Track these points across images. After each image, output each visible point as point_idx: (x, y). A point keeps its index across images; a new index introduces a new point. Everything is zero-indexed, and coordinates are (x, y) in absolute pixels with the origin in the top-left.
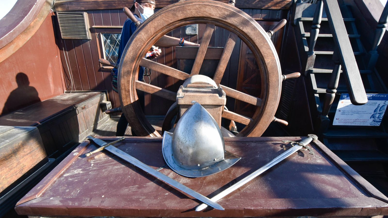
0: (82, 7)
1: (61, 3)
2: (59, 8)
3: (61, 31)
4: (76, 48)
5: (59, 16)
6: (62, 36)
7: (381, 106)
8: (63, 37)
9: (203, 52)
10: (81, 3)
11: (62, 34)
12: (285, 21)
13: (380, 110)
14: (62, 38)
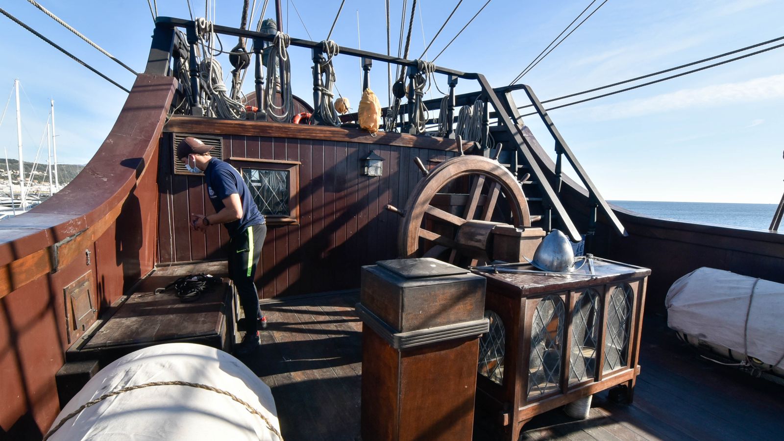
0: (218, 130)
1: (180, 120)
2: (175, 128)
3: (175, 163)
4: (191, 189)
5: (176, 139)
6: (175, 170)
7: (580, 246)
8: (177, 171)
9: (476, 199)
10: (216, 125)
11: (175, 167)
12: (529, 175)
13: (580, 250)
14: (175, 173)
